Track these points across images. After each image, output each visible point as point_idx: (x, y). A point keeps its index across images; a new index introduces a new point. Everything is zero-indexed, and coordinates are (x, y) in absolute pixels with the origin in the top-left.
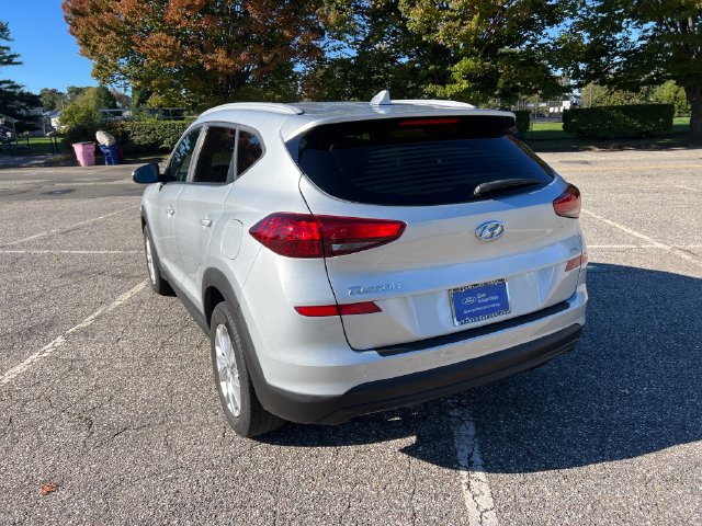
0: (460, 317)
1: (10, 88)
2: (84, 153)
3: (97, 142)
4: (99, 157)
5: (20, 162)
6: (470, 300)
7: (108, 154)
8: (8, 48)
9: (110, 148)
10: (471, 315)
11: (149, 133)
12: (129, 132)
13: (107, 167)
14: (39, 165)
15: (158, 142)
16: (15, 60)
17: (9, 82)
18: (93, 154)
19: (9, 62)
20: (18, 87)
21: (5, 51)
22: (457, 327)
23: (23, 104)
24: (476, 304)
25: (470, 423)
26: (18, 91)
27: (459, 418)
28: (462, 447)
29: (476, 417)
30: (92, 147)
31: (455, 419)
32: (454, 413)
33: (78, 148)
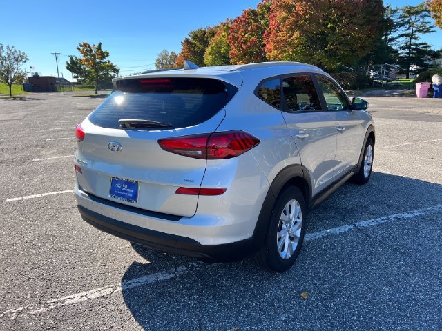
0: (112, 193)
1: (424, 47)
2: (421, 89)
3: (432, 82)
4: (431, 93)
5: (386, 93)
6: (118, 186)
7: (437, 91)
8: (429, 23)
9: (439, 86)
10: (118, 195)
14: (393, 96)
16: (432, 29)
17: (425, 44)
18: (427, 90)
19: (428, 31)
21: (427, 25)
22: (109, 197)
23: (429, 57)
24: (121, 190)
25: (172, 275)
26: (429, 49)
27: (176, 271)
28: (145, 278)
29: (181, 276)
30: (427, 85)
31: (173, 270)
32: (180, 269)
33: (418, 86)
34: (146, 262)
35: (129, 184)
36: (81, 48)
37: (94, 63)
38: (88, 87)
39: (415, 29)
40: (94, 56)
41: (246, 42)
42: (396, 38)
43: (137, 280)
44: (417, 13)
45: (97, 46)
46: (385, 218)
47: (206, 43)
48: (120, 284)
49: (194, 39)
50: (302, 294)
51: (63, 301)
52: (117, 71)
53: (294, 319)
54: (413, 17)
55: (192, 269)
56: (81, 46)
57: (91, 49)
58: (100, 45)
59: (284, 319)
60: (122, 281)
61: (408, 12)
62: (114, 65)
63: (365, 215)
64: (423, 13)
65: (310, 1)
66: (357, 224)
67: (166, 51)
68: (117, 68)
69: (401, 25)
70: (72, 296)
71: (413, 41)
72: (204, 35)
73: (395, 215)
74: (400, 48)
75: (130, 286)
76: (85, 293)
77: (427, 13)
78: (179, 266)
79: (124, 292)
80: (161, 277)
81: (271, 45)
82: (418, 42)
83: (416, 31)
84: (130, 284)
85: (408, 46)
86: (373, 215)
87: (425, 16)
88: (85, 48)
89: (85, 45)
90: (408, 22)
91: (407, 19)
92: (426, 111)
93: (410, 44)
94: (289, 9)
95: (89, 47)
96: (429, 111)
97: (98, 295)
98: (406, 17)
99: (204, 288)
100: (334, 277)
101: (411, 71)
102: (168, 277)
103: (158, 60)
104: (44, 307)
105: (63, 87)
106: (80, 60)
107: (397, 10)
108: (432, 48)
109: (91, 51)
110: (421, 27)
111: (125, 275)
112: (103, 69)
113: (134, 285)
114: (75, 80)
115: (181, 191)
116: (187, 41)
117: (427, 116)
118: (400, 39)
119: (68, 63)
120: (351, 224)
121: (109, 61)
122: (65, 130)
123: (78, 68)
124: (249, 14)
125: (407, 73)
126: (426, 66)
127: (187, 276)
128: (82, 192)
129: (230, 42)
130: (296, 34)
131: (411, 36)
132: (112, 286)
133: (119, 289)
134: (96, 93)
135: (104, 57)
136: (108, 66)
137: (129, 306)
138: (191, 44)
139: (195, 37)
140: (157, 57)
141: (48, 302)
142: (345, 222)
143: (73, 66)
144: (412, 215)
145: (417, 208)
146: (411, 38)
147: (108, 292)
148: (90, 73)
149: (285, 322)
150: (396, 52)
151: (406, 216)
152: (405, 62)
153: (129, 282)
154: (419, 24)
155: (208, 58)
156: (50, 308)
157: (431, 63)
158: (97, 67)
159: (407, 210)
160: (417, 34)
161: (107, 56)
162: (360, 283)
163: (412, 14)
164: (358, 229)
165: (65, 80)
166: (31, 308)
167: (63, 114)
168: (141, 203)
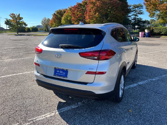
0: (55, 74)
1: (140, 19)
2: (141, 34)
3: (145, 32)
4: (144, 36)
6: (58, 71)
7: (147, 35)
9: (147, 33)
10: (58, 75)
11: (159, 30)
12: (154, 30)
13: (146, 38)
15: (160, 32)
16: (143, 13)
18: (143, 34)
19: (142, 14)
20: (142, 19)
21: (141, 11)
22: (54, 76)
23: (142, 23)
24: (59, 73)
25: (77, 106)
26: (142, 20)
27: (78, 104)
28: (66, 108)
29: (81, 106)
30: (143, 33)
31: (77, 104)
32: (79, 103)
33: (140, 33)
34: (64, 101)
35: (63, 70)
36: (11, 15)
37: (17, 22)
38: (13, 31)
39: (137, 13)
40: (16, 19)
41: (78, 15)
42: (131, 16)
43: (63, 109)
44: (138, 7)
45: (18, 15)
46: (147, 81)
47: (62, 15)
48: (57, 111)
49: (57, 13)
50: (130, 111)
51: (35, 119)
52: (26, 25)
53: (130, 120)
54: (136, 9)
55: (84, 103)
56: (11, 14)
57: (15, 16)
58: (19, 14)
59: (126, 120)
60: (57, 109)
61: (135, 7)
62: (25, 22)
63: (140, 80)
64: (140, 7)
65: (100, 1)
66: (138, 83)
67: (45, 18)
68: (26, 24)
69: (132, 11)
70: (38, 117)
71: (136, 17)
72: (61, 12)
73: (150, 80)
74: (132, 19)
75: (61, 112)
76: (44, 115)
77: (141, 7)
78: (78, 102)
79: (60, 114)
80: (73, 107)
81: (87, 17)
82: (138, 17)
83: (137, 14)
84: (61, 111)
85: (135, 19)
86: (142, 80)
87: (140, 8)
88: (13, 16)
89: (13, 14)
90: (135, 10)
91: (134, 9)
92: (145, 42)
93: (135, 18)
94: (94, 4)
95: (15, 15)
96: (146, 42)
97: (49, 116)
98: (134, 8)
99: (91, 111)
100: (138, 103)
101: (136, 28)
102: (75, 107)
103: (42, 21)
104: (28, 122)
105: (3, 31)
106: (11, 20)
107: (131, 6)
108: (143, 20)
109: (15, 17)
110: (139, 12)
111: (58, 107)
112: (20, 24)
113: (63, 111)
114: (8, 28)
115: (88, 73)
116: (55, 14)
117: (146, 44)
118: (132, 16)
119: (5, 21)
120: (136, 83)
121: (23, 21)
122: (9, 49)
123: (9, 23)
124: (79, 5)
125: (135, 29)
126: (141, 26)
127: (83, 106)
128: (39, 74)
129: (72, 15)
130: (97, 13)
131: (136, 15)
132: (54, 112)
133: (57, 113)
134: (18, 34)
135: (21, 19)
136: (23, 23)
137: (64, 119)
138: (56, 15)
139: (58, 13)
140: (42, 20)
141: (29, 120)
142: (134, 83)
143: (7, 23)
144: (155, 79)
145: (156, 77)
146: (136, 16)
147: (53, 114)
148: (15, 25)
149: (127, 122)
150: (131, 21)
151: (154, 80)
152: (134, 25)
153: (60, 110)
154: (139, 11)
155: (63, 21)
156: (31, 122)
157: (142, 25)
158: (18, 23)
159: (153, 78)
160: (138, 15)
161: (22, 19)
162: (148, 105)
163: (136, 7)
164: (139, 85)
165: (3, 28)
166: (23, 123)
167: (6, 42)
168: (69, 78)
